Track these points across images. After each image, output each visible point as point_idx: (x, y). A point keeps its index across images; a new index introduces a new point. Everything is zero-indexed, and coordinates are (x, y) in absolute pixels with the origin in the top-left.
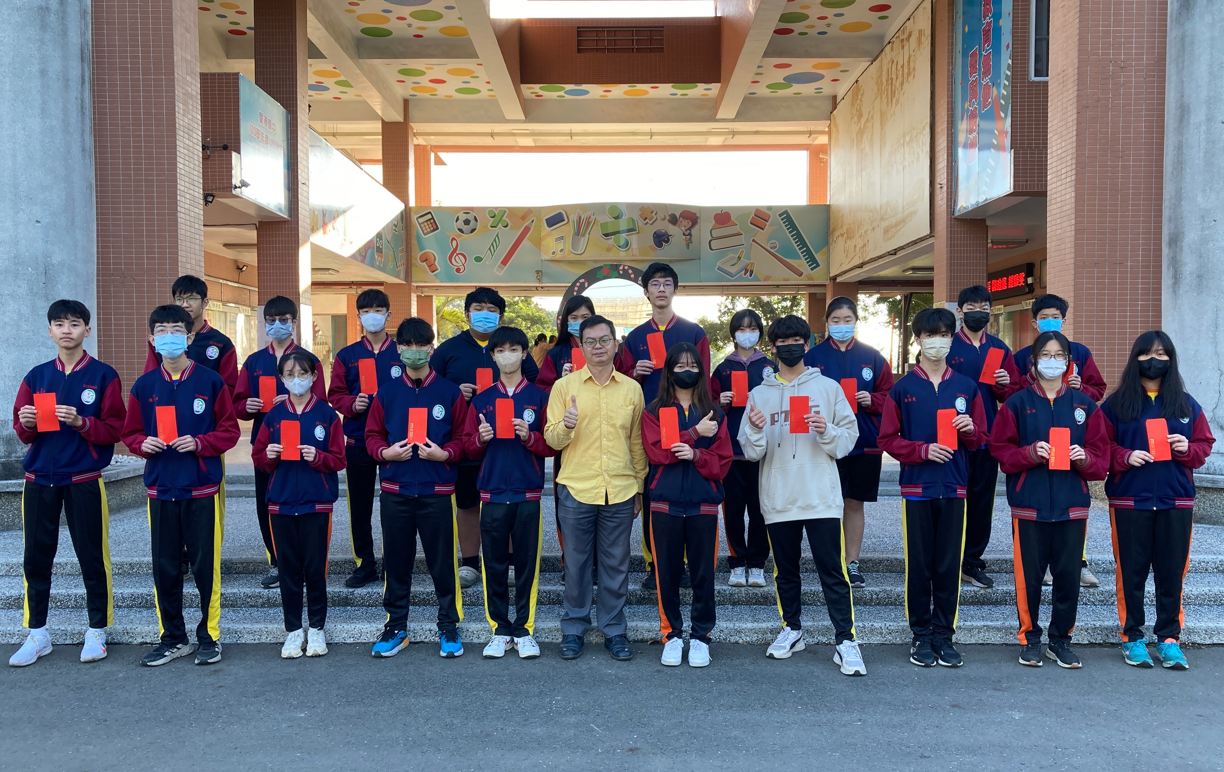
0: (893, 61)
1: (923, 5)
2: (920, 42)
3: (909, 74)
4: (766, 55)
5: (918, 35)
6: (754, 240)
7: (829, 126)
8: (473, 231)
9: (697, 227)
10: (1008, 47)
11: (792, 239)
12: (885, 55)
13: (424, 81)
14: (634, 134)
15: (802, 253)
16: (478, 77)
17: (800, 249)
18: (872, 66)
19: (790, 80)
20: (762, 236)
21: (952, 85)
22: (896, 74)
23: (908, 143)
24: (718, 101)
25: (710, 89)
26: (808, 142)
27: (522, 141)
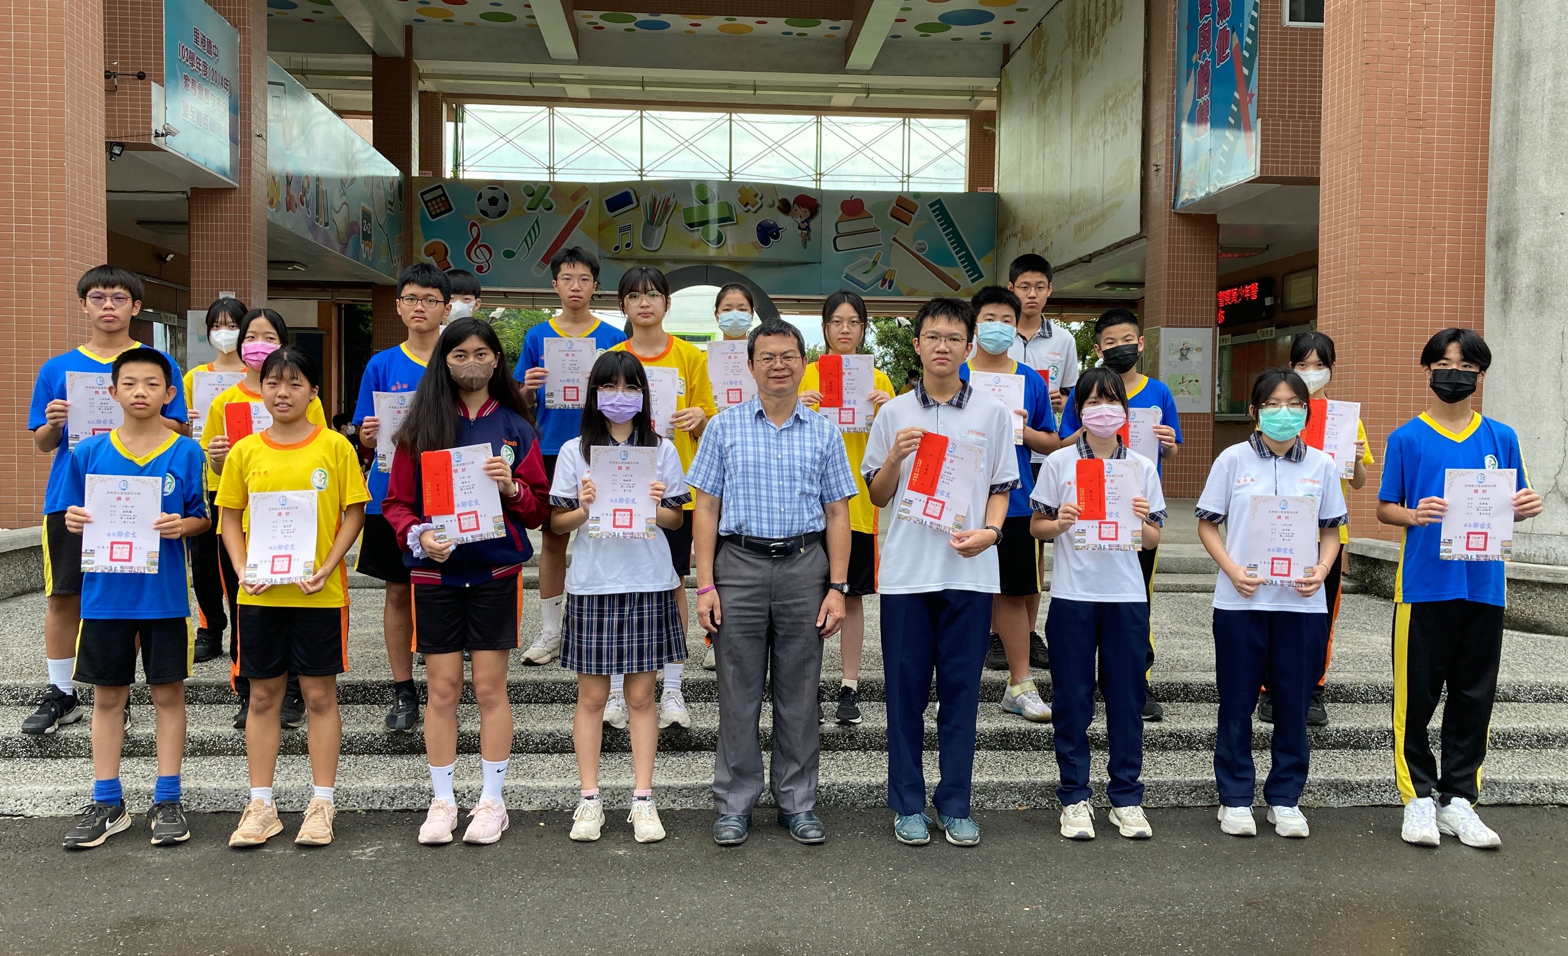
3: (1114, 14)
6: (894, 239)
7: (999, 86)
8: (502, 213)
9: (817, 218)
11: (946, 239)
14: (731, 86)
15: (960, 258)
17: (957, 253)
18: (1060, 4)
19: (949, 19)
20: (905, 232)
21: (1175, 30)
22: (1096, 14)
23: (1111, 109)
24: (848, 44)
25: (839, 28)
26: (969, 106)
27: (573, 91)
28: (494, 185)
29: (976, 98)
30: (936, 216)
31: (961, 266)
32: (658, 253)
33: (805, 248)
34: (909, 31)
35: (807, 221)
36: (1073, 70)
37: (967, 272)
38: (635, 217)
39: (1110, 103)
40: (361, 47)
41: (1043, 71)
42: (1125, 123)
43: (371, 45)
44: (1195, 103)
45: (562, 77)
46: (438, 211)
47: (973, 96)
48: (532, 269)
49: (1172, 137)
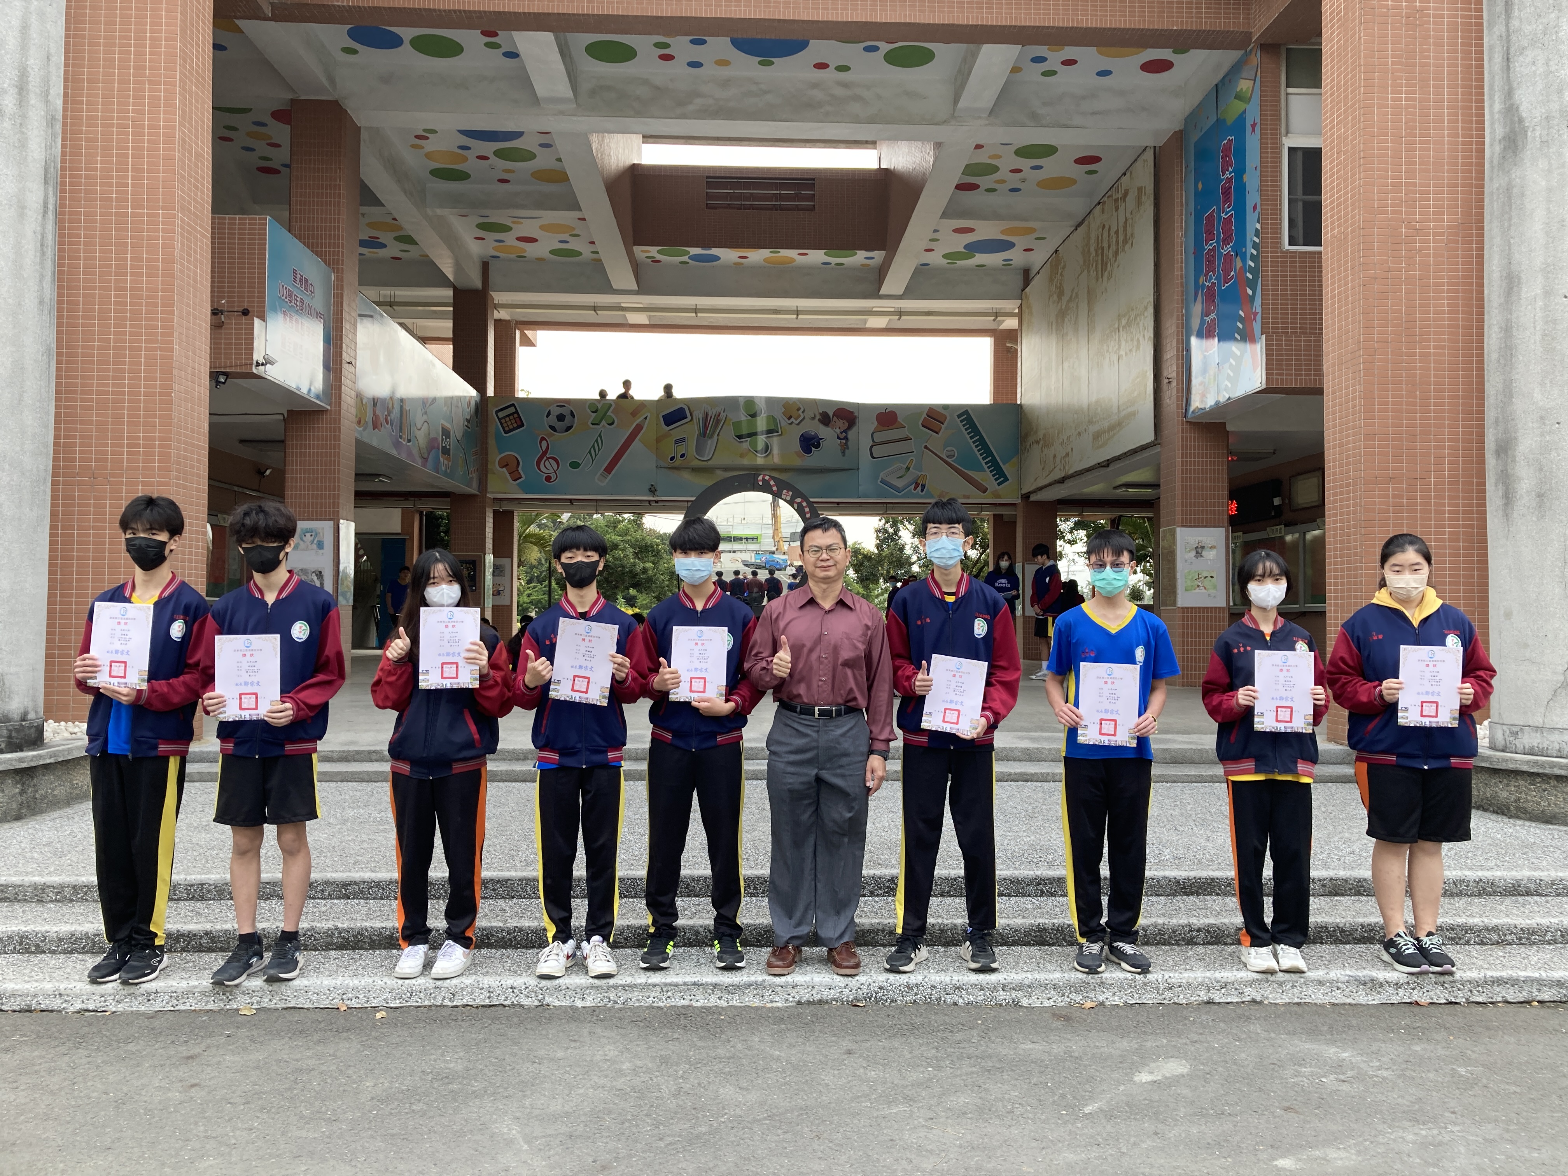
0: (1104, 227)
1: (1144, 156)
2: (1139, 203)
3: (1125, 241)
4: (945, 215)
5: (1136, 194)
6: (926, 447)
7: (1020, 308)
8: (568, 428)
9: (855, 429)
10: (1255, 208)
11: (973, 446)
12: (1094, 218)
13: (510, 239)
14: (776, 311)
15: (986, 463)
16: (579, 236)
17: (984, 459)
18: (1075, 233)
19: (973, 248)
20: (936, 441)
21: (1182, 255)
22: (1109, 241)
23: (1124, 327)
24: (881, 272)
25: (872, 258)
26: (993, 326)
27: (634, 318)
28: (561, 403)
29: (999, 318)
30: (964, 426)
31: (988, 471)
32: (710, 463)
33: (844, 455)
34: (936, 259)
35: (845, 431)
36: (1089, 292)
37: (993, 476)
38: (689, 430)
39: (1124, 322)
40: (443, 282)
41: (1061, 294)
42: (1138, 340)
43: (451, 277)
44: (1202, 322)
45: (623, 305)
46: (511, 427)
47: (997, 317)
48: (596, 478)
49: (1182, 352)
